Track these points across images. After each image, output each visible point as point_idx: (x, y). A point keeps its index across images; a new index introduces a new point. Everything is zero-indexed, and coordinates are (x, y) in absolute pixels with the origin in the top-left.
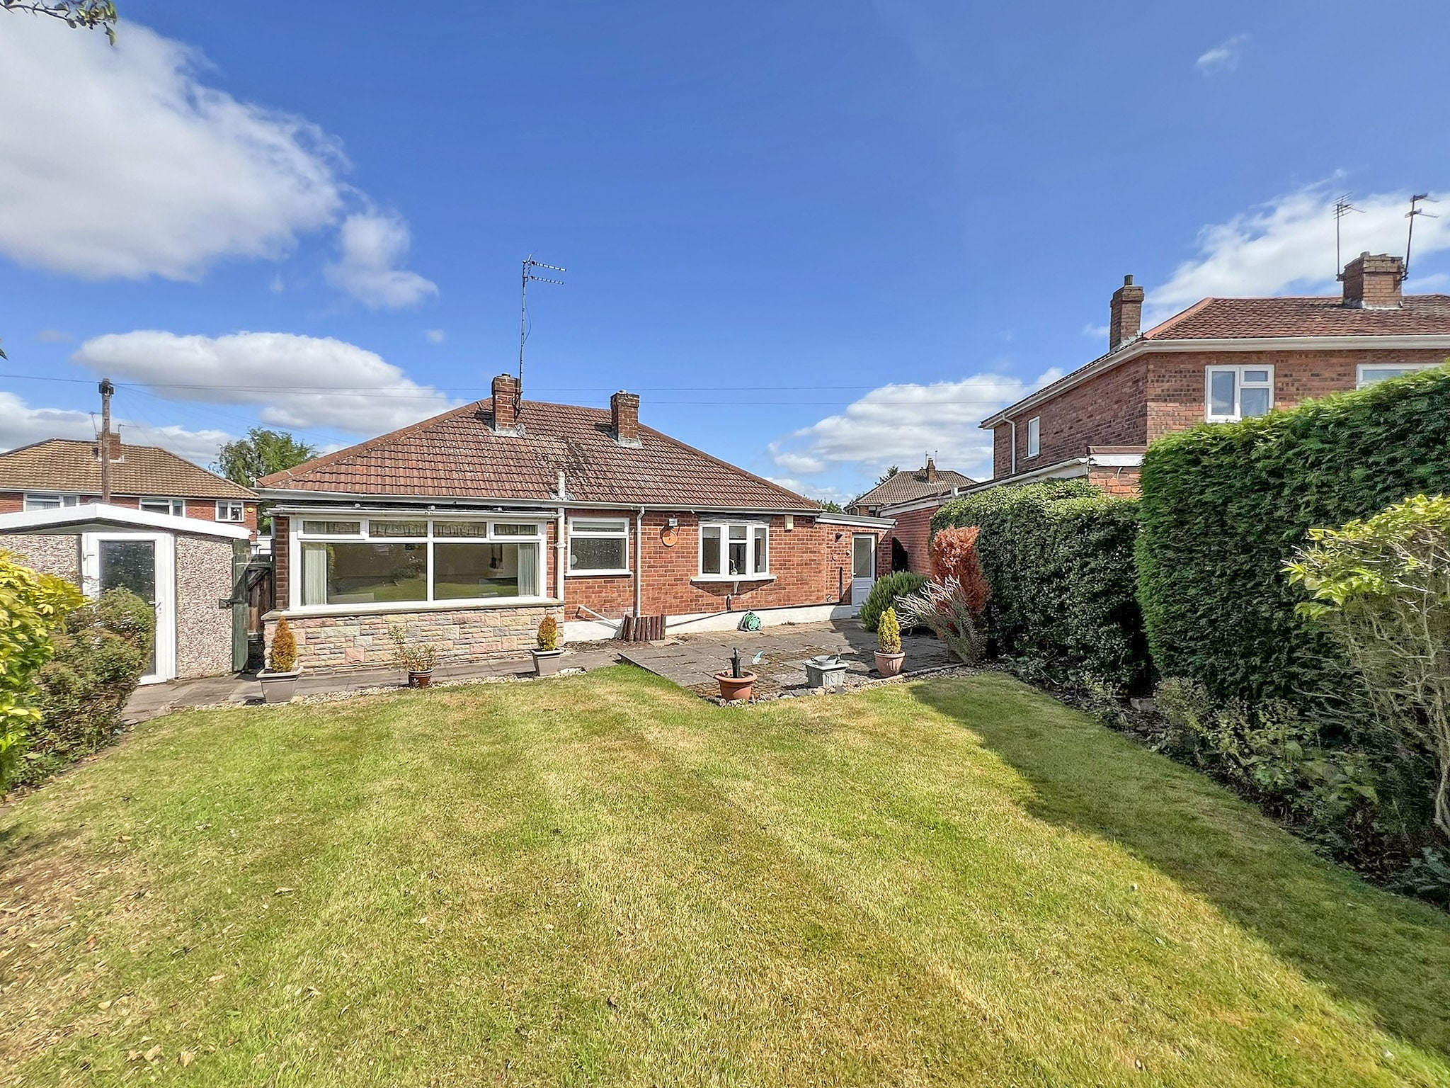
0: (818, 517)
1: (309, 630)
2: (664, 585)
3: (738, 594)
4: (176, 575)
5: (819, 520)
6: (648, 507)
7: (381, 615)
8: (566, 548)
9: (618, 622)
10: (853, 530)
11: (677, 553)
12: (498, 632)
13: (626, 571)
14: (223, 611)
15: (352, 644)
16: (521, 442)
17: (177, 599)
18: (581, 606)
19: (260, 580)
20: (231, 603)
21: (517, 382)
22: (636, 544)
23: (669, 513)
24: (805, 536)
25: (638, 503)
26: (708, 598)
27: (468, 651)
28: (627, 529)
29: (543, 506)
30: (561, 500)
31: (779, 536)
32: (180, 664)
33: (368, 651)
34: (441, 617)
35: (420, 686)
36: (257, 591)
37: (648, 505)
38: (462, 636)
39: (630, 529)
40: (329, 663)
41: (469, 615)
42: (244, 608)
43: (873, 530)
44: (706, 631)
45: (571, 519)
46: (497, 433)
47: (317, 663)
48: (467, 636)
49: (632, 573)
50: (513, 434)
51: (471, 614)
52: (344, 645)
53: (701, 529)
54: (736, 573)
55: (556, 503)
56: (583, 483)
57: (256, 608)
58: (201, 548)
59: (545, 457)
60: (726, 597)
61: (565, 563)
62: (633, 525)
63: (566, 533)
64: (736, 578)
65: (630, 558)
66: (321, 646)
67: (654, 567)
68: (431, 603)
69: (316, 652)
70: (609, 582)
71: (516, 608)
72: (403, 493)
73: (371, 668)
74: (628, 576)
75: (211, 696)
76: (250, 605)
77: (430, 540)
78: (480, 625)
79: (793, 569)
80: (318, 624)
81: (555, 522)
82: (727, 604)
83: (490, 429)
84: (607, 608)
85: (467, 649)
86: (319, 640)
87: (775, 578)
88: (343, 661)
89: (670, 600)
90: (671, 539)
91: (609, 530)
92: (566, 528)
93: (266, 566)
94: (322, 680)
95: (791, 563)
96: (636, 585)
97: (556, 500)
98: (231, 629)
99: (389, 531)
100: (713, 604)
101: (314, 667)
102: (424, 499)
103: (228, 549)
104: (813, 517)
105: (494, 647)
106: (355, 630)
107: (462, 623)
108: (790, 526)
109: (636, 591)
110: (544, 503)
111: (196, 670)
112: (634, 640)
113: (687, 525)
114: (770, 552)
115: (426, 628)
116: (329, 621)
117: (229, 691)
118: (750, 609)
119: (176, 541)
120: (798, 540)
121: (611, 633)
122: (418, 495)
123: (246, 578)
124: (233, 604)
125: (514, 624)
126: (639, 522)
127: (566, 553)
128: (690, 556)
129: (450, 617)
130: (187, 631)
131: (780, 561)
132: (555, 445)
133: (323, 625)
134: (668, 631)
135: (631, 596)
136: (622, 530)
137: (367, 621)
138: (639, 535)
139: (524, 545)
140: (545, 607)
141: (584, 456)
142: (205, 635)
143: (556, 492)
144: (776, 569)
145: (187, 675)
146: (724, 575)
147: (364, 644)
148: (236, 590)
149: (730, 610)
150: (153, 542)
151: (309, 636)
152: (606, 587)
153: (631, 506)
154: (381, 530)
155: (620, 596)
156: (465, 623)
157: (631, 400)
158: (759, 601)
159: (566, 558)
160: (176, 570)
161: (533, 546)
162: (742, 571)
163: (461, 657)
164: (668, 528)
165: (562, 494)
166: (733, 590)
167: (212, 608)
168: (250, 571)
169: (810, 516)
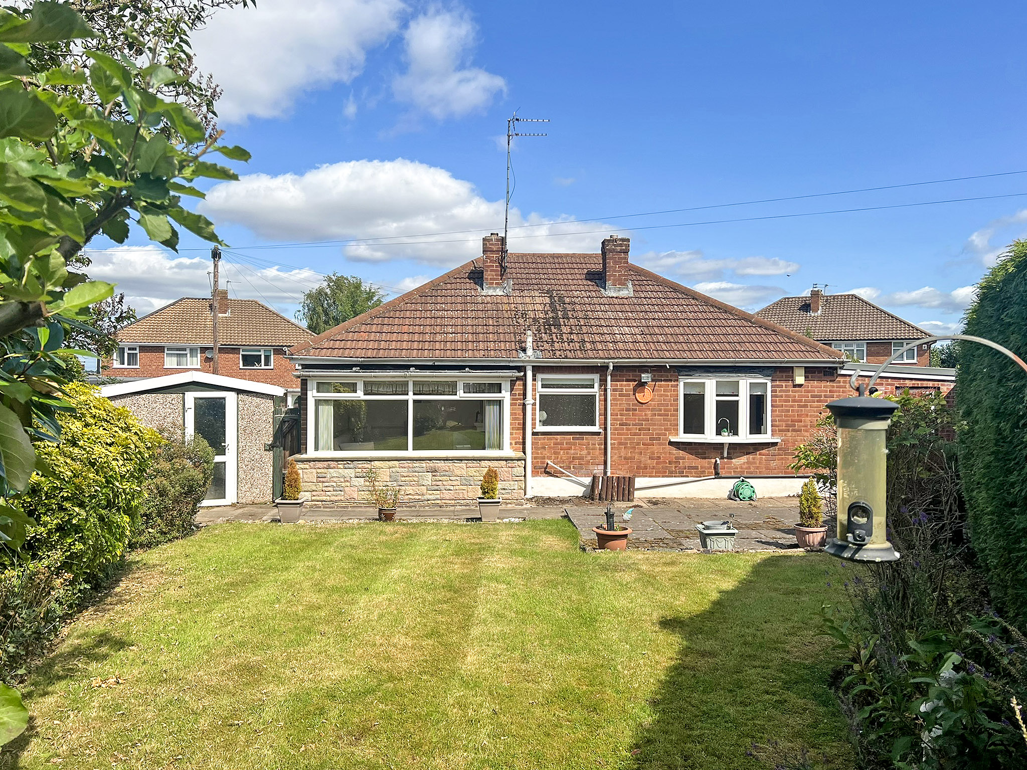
0: (842, 368)
1: (319, 471)
2: (638, 444)
3: (728, 458)
4: (238, 424)
5: (843, 372)
6: (617, 362)
7: (370, 461)
8: (534, 404)
9: (588, 480)
10: (897, 383)
11: (652, 410)
12: (464, 481)
13: (595, 429)
14: (267, 453)
15: (348, 484)
16: (505, 300)
17: (238, 442)
18: (549, 462)
19: (290, 430)
20: (271, 448)
21: (503, 241)
22: (606, 400)
23: (643, 368)
24: (821, 391)
25: (606, 358)
26: (689, 459)
27: (438, 496)
28: (596, 385)
29: (511, 364)
30: (528, 359)
31: (784, 391)
32: (239, 492)
33: (360, 491)
34: (417, 465)
35: (386, 520)
36: (289, 437)
37: (616, 360)
38: (434, 483)
39: (601, 386)
40: (333, 498)
41: (439, 465)
42: (280, 451)
43: (930, 384)
44: (688, 496)
45: (540, 376)
46: (484, 293)
47: (324, 498)
48: (438, 483)
49: (601, 431)
50: (499, 292)
51: (441, 464)
52: (343, 484)
53: (681, 384)
54: (727, 434)
55: (523, 362)
56: (555, 339)
57: (288, 452)
58: (253, 403)
59: (524, 315)
60: (714, 461)
61: (534, 419)
62: (603, 382)
63: (534, 390)
64: (727, 439)
65: (600, 415)
66: (327, 484)
67: (626, 424)
68: (411, 453)
69: (324, 489)
70: (578, 439)
71: (480, 460)
72: (393, 356)
73: (363, 505)
74: (598, 434)
75: (253, 516)
76: (284, 449)
77: (411, 397)
78: (448, 474)
79: (807, 431)
80: (325, 466)
81: (524, 379)
82: (715, 468)
83: (479, 289)
84: (574, 466)
85: (437, 494)
86: (326, 479)
87: (779, 441)
88: (342, 498)
89: (645, 460)
90: (646, 396)
91: (578, 386)
92: (534, 385)
93: (295, 418)
94: (326, 511)
95: (803, 423)
96: (606, 444)
97: (523, 359)
98: (272, 467)
99: (381, 389)
100: (696, 468)
101: (322, 501)
102: (409, 361)
103: (270, 403)
104: (836, 369)
105: (461, 495)
106: (350, 473)
107: (434, 471)
108: (800, 379)
109: (606, 449)
110: (513, 361)
111: (249, 498)
112: (599, 500)
113: (665, 381)
114: (772, 411)
115: (405, 474)
116: (333, 464)
117: (264, 514)
118: (743, 476)
119: (238, 398)
120: (812, 396)
121: (580, 491)
122: (404, 357)
123: (282, 428)
124: (273, 447)
125: (478, 474)
126: (609, 378)
127: (534, 410)
128: (668, 414)
129: (424, 465)
130: (244, 467)
131: (787, 421)
132: (538, 300)
133: (329, 468)
134: (637, 494)
135: (600, 454)
136: (592, 386)
137: (360, 466)
138: (609, 391)
139: (491, 402)
140: (506, 460)
141: (565, 309)
142: (255, 470)
143: (524, 350)
144: (780, 431)
145: (244, 501)
146: (710, 435)
147: (357, 485)
148: (275, 436)
149: (718, 476)
150: (224, 398)
151: (319, 475)
152: (575, 444)
153: (599, 362)
154: (375, 389)
155: (589, 453)
156: (436, 471)
157: (621, 245)
158: (757, 468)
159: (534, 414)
160: (238, 420)
161: (499, 403)
162: (735, 431)
163: (433, 502)
164: (642, 385)
165: (530, 352)
166: (722, 453)
167: (260, 450)
168: (285, 422)
169: (830, 368)
